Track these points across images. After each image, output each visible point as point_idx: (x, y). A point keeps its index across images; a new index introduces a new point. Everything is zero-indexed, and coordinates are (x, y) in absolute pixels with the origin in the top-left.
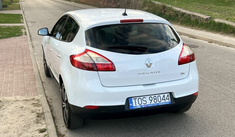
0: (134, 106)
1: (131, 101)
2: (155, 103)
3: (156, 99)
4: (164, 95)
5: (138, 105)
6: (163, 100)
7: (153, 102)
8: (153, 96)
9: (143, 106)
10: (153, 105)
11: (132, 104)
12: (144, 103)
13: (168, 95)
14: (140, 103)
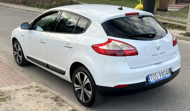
0: (151, 81)
1: (149, 77)
2: (163, 77)
5: (153, 80)
7: (162, 77)
11: (150, 80)
12: (157, 79)
14: (154, 79)
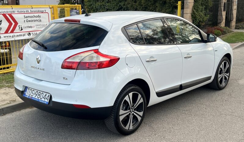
2: (37, 98)
3: (39, 95)
4: (46, 94)
6: (44, 98)
8: (39, 92)
9: (30, 97)
10: (36, 99)
13: (49, 95)
